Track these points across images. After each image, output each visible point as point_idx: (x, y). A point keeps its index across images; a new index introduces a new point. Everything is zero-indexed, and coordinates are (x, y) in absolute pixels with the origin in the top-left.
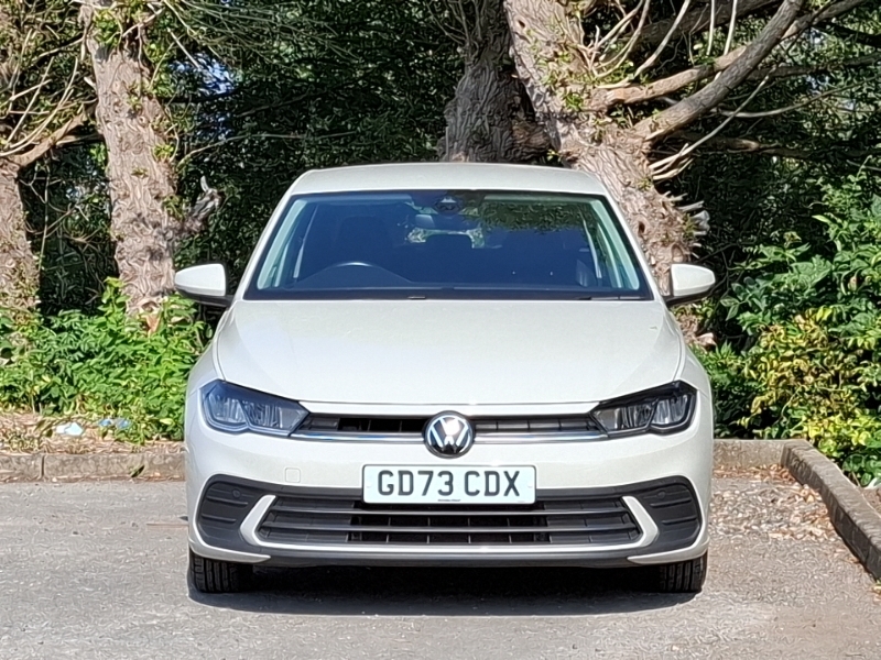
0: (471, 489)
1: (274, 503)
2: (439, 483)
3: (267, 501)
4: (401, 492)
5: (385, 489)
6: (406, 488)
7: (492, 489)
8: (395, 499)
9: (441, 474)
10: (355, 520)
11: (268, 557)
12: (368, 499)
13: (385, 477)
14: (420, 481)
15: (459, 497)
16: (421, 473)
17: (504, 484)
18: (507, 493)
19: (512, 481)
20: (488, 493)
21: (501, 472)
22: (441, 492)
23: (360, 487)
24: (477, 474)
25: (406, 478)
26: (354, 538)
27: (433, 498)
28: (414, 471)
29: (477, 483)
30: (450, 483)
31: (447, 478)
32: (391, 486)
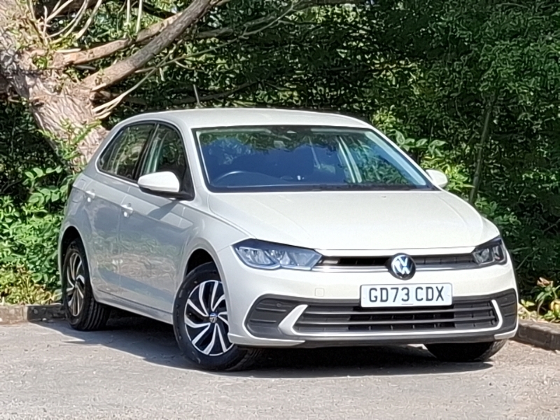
0: (419, 298)
1: (306, 310)
2: (402, 294)
3: (301, 309)
4: (382, 301)
5: (373, 299)
6: (384, 298)
7: (430, 297)
8: (379, 304)
9: (403, 289)
10: (353, 318)
11: (303, 341)
12: (364, 305)
13: (373, 291)
14: (392, 293)
15: (413, 302)
16: (392, 289)
17: (436, 294)
18: (437, 300)
19: (440, 292)
20: (428, 300)
21: (434, 286)
22: (403, 300)
23: (358, 298)
24: (422, 289)
25: (384, 292)
26: (351, 328)
27: (399, 303)
28: (389, 288)
29: (422, 294)
30: (407, 294)
31: (406, 291)
32: (376, 297)
